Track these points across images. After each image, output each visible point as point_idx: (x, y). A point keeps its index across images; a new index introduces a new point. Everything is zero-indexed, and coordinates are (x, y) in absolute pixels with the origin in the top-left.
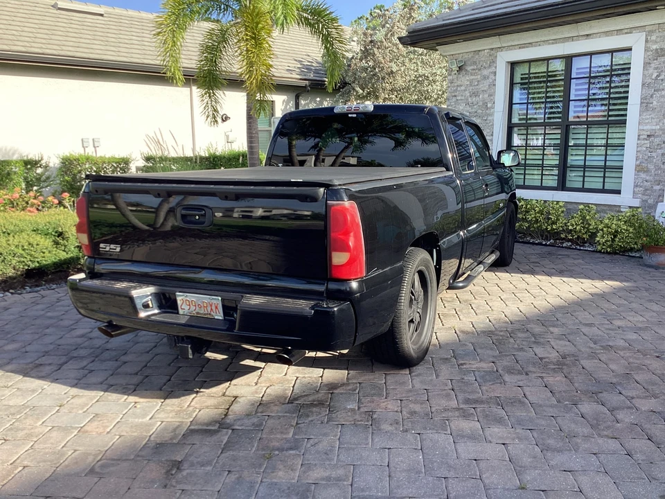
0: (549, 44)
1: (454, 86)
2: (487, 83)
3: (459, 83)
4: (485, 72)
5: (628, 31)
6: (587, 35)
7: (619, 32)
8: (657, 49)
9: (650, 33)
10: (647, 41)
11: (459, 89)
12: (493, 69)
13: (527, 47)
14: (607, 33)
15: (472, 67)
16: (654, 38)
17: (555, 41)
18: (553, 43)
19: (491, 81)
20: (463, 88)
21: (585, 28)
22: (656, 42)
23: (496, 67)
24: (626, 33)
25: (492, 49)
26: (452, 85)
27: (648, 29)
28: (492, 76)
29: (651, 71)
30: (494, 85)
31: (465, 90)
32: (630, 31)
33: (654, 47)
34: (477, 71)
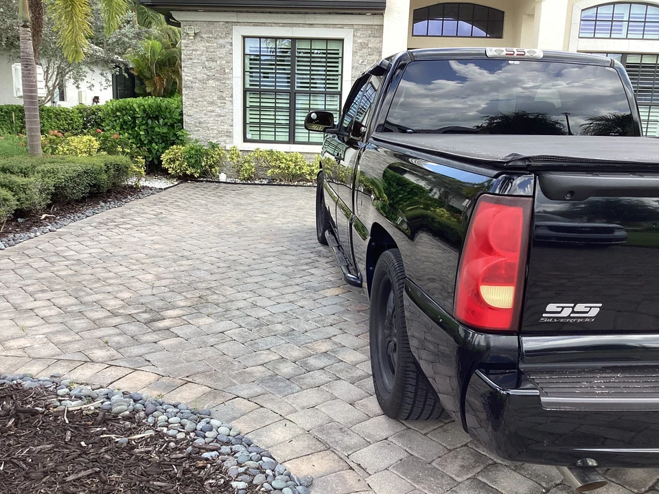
0: (280, 26)
1: (190, 50)
2: (223, 51)
3: (195, 47)
4: (221, 41)
5: (341, 26)
6: (311, 24)
7: (334, 26)
8: (361, 43)
9: (356, 30)
10: (354, 36)
11: (194, 53)
12: (229, 40)
13: (261, 26)
14: (326, 26)
15: (208, 35)
16: (358, 34)
17: (285, 25)
18: (282, 26)
19: (228, 50)
20: (198, 53)
21: (311, 19)
22: (360, 38)
23: (232, 38)
24: (339, 28)
25: (227, 22)
27: (356, 27)
28: (228, 46)
29: (357, 58)
30: (231, 54)
31: (201, 55)
32: (342, 26)
33: (360, 41)
34: (213, 39)
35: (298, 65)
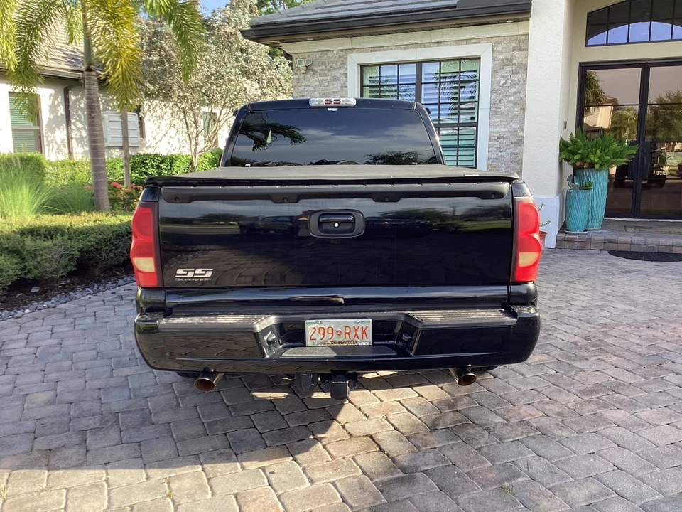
0: (401, 48)
1: (301, 87)
2: (337, 84)
3: (307, 83)
4: (336, 73)
5: (477, 41)
6: (438, 42)
7: (468, 41)
8: (502, 59)
9: (496, 44)
10: (493, 51)
11: (307, 89)
12: (343, 71)
13: (379, 50)
14: (457, 42)
15: (321, 68)
16: (499, 49)
17: (407, 46)
18: (405, 48)
19: (342, 82)
20: (311, 88)
21: (438, 35)
22: (501, 53)
23: (347, 69)
24: (475, 43)
25: (342, 50)
26: (299, 84)
27: (494, 40)
28: (343, 78)
29: (498, 78)
30: (346, 87)
31: (314, 91)
32: (479, 41)
33: (501, 57)
34: (326, 72)
35: (425, 94)
